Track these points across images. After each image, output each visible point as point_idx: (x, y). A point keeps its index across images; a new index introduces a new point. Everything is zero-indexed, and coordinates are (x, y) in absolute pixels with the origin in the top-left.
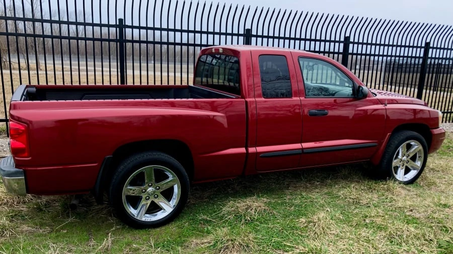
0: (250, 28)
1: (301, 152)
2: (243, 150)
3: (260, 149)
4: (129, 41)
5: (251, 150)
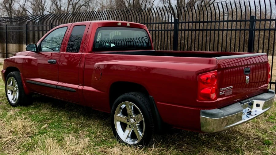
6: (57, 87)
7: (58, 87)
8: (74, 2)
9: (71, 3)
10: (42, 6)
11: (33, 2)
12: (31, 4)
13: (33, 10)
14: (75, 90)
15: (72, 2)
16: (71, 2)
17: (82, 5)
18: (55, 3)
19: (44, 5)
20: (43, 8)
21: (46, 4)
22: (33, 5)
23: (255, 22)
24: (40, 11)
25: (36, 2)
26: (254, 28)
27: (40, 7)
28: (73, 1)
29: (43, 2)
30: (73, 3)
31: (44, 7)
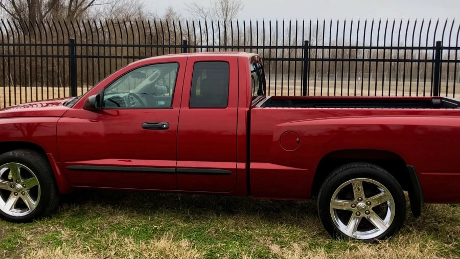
0: (441, 41)
4: (313, 60)
6: (176, 170)
7: (178, 170)
14: (230, 172)
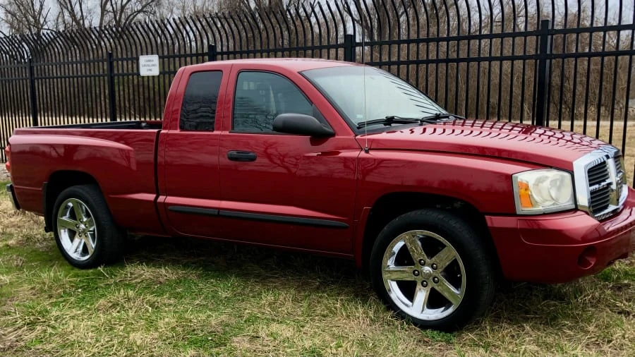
1: (216, 213)
2: (151, 197)
3: (171, 199)
5: (161, 199)
8: (116, 3)
9: (108, 7)
10: (34, 17)
11: (8, 7)
12: (4, 11)
13: (12, 26)
15: (112, 5)
16: (109, 3)
17: (139, 12)
18: (67, 9)
19: (40, 13)
20: (37, 21)
21: (44, 12)
22: (9, 15)
23: (552, 35)
24: (30, 29)
25: (19, 7)
26: (548, 52)
27: (32, 19)
28: (113, 2)
29: (37, 7)
30: (114, 6)
31: (42, 21)
